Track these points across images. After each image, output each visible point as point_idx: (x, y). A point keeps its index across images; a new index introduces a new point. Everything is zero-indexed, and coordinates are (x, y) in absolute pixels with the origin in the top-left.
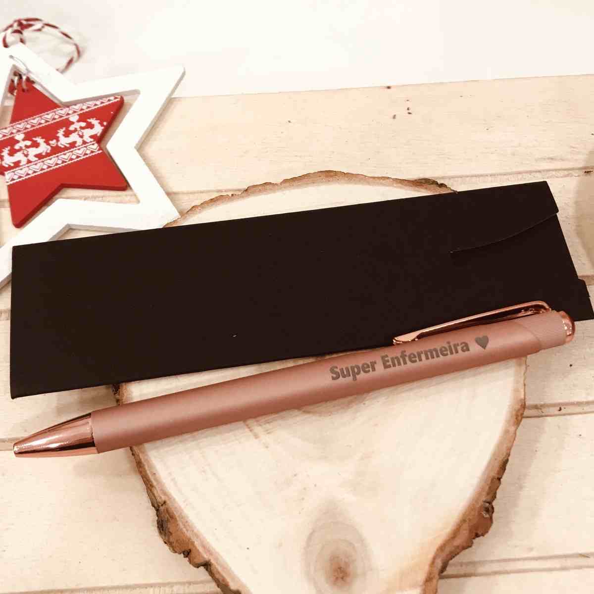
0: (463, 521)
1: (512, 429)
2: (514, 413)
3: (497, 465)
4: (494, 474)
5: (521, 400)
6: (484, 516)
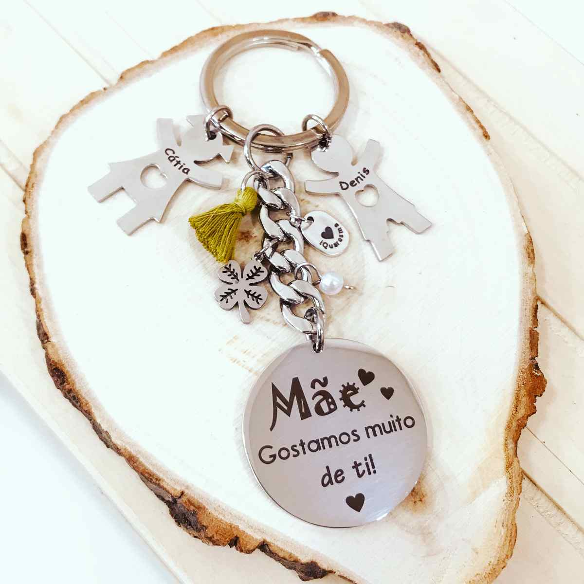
2: (524, 251)
4: (529, 325)
5: (526, 235)
6: (536, 375)
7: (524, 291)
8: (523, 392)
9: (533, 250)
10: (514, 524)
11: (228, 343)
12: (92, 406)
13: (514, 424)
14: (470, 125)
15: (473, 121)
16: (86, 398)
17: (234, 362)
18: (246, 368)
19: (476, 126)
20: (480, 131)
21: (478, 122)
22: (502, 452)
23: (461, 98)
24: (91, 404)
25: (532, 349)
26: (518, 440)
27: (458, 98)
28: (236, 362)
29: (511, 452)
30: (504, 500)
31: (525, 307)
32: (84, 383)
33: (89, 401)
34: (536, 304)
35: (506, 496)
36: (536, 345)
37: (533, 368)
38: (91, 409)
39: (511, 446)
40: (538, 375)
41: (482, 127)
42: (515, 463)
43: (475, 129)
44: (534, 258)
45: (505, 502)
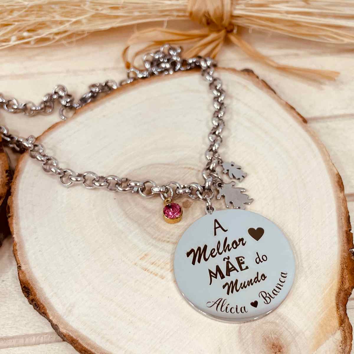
0: (343, 269)
1: (341, 195)
2: (336, 184)
3: (344, 221)
4: (345, 229)
5: (336, 175)
7: (339, 208)
8: (346, 272)
9: (342, 183)
13: (342, 294)
25: (349, 244)
26: (346, 304)
29: (342, 312)
30: (340, 346)
31: (340, 217)
34: (348, 215)
35: (341, 343)
36: (352, 241)
37: (351, 256)
39: (341, 308)
44: (344, 188)
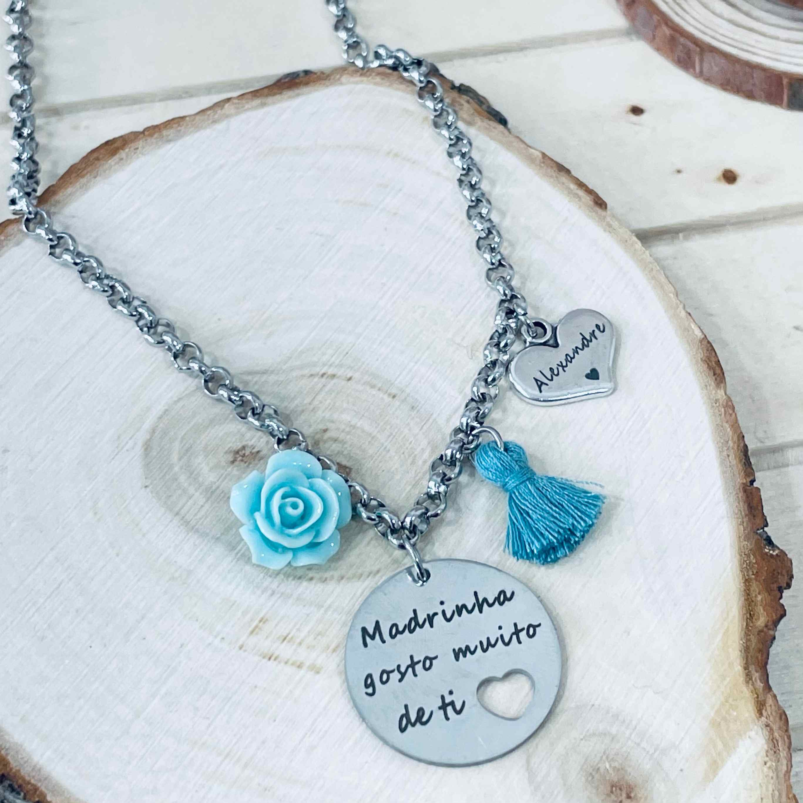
0: (747, 581)
1: (720, 394)
2: (704, 367)
4: (740, 480)
5: (701, 341)
6: (772, 555)
7: (719, 428)
8: (755, 587)
9: (718, 362)
10: (791, 796)
11: (252, 632)
12: (46, 792)
13: (754, 639)
14: (570, 192)
15: (573, 186)
16: (33, 781)
17: (270, 659)
18: (293, 664)
19: (581, 193)
20: (587, 199)
21: (581, 185)
22: (745, 689)
23: (544, 155)
24: (43, 789)
25: (754, 516)
26: (766, 663)
27: (540, 155)
28: (273, 658)
29: (760, 685)
30: (765, 763)
31: (725, 453)
32: (22, 758)
33: (39, 784)
34: (742, 445)
35: (767, 756)
36: (760, 508)
37: (762, 545)
38: (45, 797)
39: (756, 675)
40: (774, 554)
41: (590, 192)
42: (770, 701)
43: (579, 198)
44: (723, 374)
45: (768, 764)
